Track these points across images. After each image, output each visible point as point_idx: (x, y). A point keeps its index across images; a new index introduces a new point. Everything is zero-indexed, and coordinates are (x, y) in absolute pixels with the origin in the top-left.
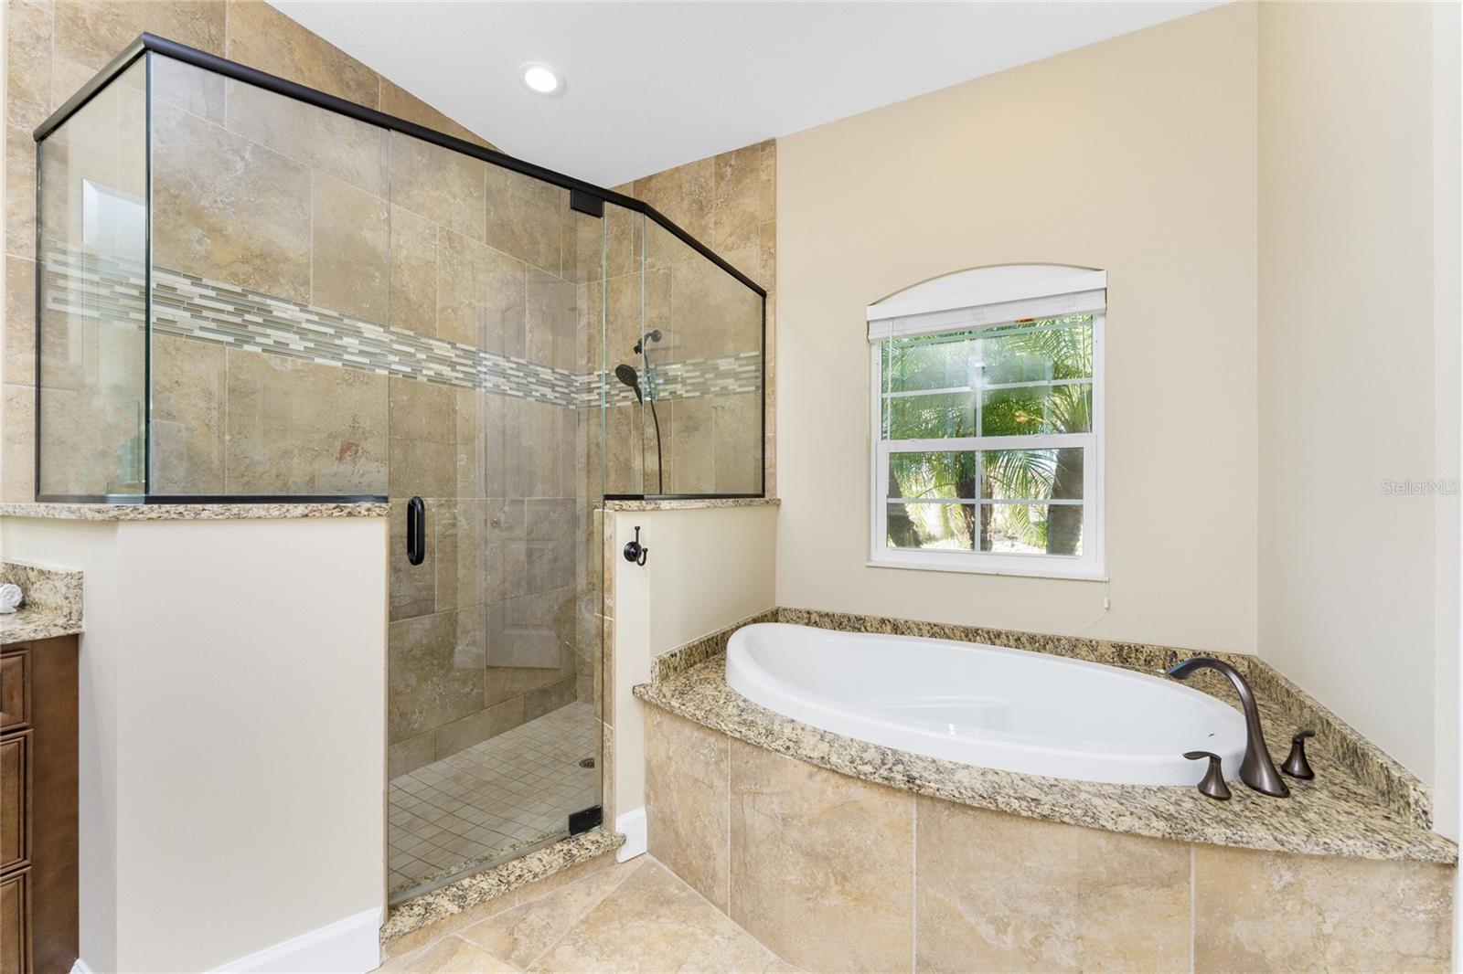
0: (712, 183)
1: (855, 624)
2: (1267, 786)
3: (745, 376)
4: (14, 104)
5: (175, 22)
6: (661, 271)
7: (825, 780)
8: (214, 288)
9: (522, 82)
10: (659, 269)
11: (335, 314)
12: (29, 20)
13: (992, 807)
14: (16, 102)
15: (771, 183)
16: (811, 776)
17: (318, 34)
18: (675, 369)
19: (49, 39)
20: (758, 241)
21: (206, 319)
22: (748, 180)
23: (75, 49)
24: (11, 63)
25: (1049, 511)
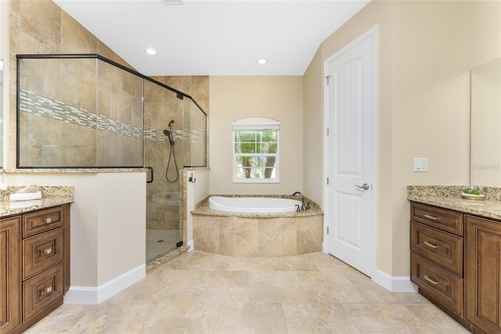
0: (191, 83)
1: (231, 196)
2: (305, 209)
3: (201, 135)
4: (11, 46)
5: (49, 22)
6: (174, 104)
7: (241, 220)
8: (58, 103)
9: (145, 51)
10: (174, 103)
11: (87, 111)
12: (15, 21)
13: (270, 217)
14: (12, 46)
15: (208, 87)
16: (238, 219)
17: (83, 26)
18: (178, 132)
19: (19, 27)
20: (204, 101)
21: (56, 112)
22: (201, 85)
23: (26, 30)
24: (11, 34)
25: (265, 170)
